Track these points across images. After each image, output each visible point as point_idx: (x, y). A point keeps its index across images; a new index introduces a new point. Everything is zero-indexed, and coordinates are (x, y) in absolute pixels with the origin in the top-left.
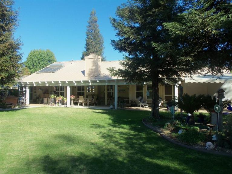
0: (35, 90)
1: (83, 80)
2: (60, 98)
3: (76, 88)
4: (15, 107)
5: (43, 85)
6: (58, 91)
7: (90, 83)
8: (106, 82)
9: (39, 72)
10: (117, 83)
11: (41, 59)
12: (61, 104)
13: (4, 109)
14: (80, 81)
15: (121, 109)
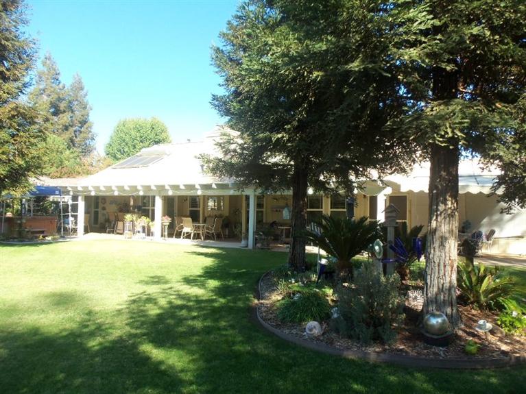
0: (104, 204)
1: (185, 184)
2: (144, 221)
3: (186, 200)
4: (47, 238)
5: (108, 194)
6: (149, 206)
7: (197, 189)
8: (230, 189)
9: (118, 165)
10: (255, 191)
11: (138, 138)
12: (144, 234)
13: (22, 241)
14: (178, 186)
15: (262, 249)
